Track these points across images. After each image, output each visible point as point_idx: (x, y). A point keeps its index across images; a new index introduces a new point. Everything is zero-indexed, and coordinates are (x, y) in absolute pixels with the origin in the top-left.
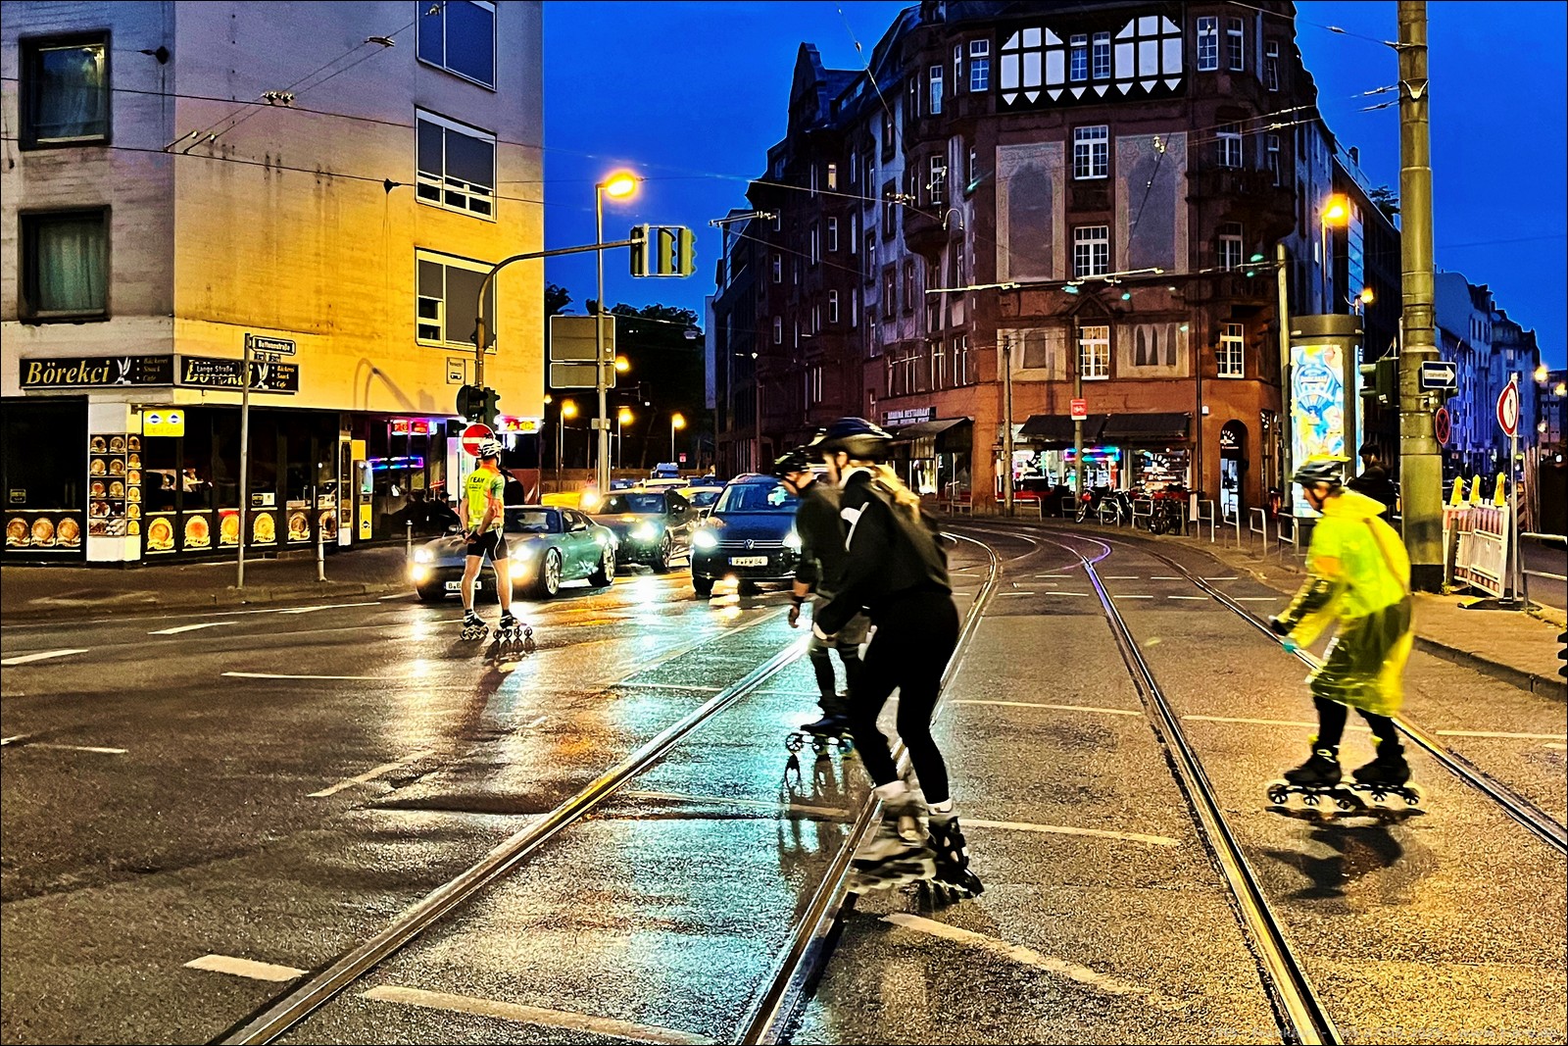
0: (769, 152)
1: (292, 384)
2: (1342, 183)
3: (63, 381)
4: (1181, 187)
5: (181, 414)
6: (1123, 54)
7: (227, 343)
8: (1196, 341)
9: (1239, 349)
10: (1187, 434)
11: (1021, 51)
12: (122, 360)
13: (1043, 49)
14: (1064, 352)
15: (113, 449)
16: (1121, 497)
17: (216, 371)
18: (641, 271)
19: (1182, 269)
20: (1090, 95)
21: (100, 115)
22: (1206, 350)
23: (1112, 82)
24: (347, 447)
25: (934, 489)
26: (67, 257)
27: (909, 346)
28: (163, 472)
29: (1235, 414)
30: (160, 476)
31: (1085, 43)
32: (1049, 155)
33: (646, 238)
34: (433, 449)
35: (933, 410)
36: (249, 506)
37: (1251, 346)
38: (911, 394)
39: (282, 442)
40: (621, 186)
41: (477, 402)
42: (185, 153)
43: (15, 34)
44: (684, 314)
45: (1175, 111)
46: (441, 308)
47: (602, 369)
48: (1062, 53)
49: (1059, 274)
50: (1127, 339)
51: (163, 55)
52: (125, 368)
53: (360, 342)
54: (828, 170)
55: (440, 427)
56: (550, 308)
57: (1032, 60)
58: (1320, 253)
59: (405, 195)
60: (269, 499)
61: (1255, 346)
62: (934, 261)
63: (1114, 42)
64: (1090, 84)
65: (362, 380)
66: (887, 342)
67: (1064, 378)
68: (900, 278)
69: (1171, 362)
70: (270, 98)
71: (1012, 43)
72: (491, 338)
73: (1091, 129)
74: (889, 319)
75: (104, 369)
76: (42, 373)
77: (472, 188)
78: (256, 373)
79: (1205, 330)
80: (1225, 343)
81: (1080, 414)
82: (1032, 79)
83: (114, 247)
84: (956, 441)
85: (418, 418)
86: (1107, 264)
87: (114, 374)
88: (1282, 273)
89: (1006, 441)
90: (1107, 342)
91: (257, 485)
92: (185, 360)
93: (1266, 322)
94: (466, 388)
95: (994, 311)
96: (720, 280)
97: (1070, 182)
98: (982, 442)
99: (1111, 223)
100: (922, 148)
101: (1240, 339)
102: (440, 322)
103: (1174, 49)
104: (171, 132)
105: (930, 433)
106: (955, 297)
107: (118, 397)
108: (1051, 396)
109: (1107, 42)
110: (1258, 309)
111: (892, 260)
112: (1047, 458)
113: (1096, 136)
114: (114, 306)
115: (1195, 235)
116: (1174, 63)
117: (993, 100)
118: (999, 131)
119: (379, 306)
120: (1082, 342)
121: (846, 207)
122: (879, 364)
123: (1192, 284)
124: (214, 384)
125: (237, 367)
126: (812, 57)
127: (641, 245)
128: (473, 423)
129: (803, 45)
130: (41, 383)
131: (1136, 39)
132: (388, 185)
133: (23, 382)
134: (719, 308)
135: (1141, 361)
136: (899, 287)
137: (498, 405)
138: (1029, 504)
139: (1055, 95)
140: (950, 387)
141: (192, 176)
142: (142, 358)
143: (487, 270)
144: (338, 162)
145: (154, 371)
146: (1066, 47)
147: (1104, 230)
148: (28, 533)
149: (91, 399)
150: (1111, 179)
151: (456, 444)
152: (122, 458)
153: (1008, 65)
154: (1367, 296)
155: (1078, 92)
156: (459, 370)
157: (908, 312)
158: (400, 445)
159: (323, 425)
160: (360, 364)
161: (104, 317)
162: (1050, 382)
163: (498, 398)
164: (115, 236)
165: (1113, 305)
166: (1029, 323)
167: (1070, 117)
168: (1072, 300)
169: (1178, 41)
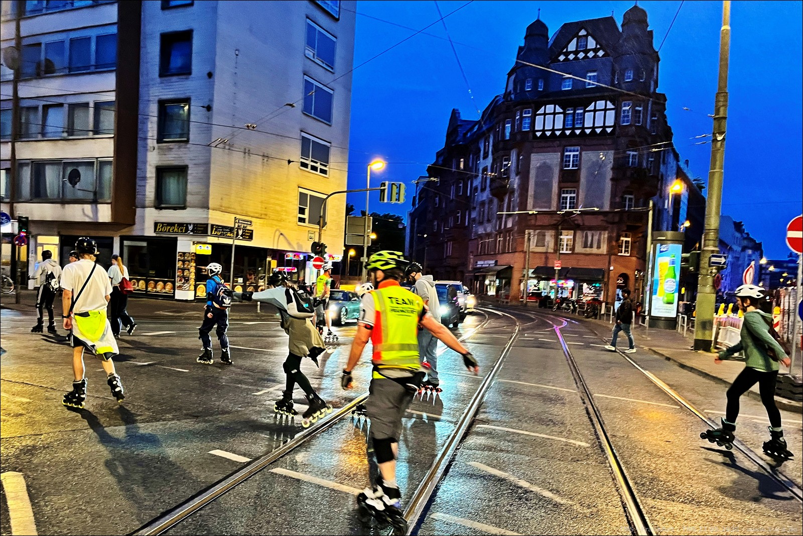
0: (437, 153)
1: (251, 238)
2: (680, 175)
3: (169, 231)
4: (609, 174)
5: (210, 247)
6: (589, 117)
7: (228, 220)
8: (610, 240)
9: (628, 243)
10: (603, 277)
11: (545, 114)
12: (190, 224)
13: (554, 114)
14: (553, 241)
15: (186, 258)
16: (573, 302)
17: (223, 230)
18: (383, 200)
19: (607, 208)
20: (573, 133)
21: (185, 131)
22: (614, 243)
23: (583, 128)
24: (270, 262)
25: (494, 294)
26: (172, 184)
27: (488, 235)
28: (203, 267)
29: (624, 271)
30: (202, 269)
31: (572, 112)
32: (553, 159)
33: (386, 187)
34: (301, 265)
35: (496, 262)
36: (233, 283)
37: (633, 242)
38: (488, 255)
39: (246, 259)
40: (378, 165)
41: (319, 248)
42: (216, 147)
43: (157, 99)
44: (398, 217)
45: (609, 142)
46: (307, 211)
47: (366, 238)
48: (562, 116)
49: (553, 209)
50: (581, 237)
51: (209, 108)
52: (191, 228)
53: (275, 223)
54: (460, 162)
55: (304, 257)
56: (347, 214)
57: (549, 118)
58: (668, 204)
59: (295, 166)
60: (240, 280)
61: (635, 242)
62: (501, 200)
63: (585, 111)
64: (573, 129)
65: (276, 238)
66: (480, 233)
67: (552, 251)
68: (487, 206)
69: (599, 247)
70: (248, 126)
71: (541, 111)
72: (325, 224)
73: (572, 148)
74: (481, 223)
75: (183, 227)
76: (162, 227)
77: (321, 164)
78: (237, 231)
79: (615, 235)
80: (623, 240)
81: (557, 266)
82: (549, 126)
83: (189, 181)
84: (505, 274)
85: (297, 253)
86: (574, 205)
87: (187, 230)
88: (651, 213)
89: (526, 276)
90: (572, 237)
91: (236, 276)
92: (212, 226)
93: (641, 233)
94: (314, 243)
95: (525, 222)
96: (414, 204)
97: (561, 170)
98: (516, 276)
99: (578, 187)
100: (501, 153)
101: (629, 239)
102: (306, 216)
103: (611, 115)
104: (211, 138)
105: (494, 271)
106: (509, 216)
107: (188, 238)
108: (547, 258)
109: (581, 111)
110: (640, 227)
111: (484, 199)
112: (542, 283)
113: (574, 151)
114: (188, 204)
115: (614, 195)
116: (610, 121)
117: (531, 135)
118: (533, 147)
119: (284, 209)
120: (561, 237)
121: (466, 177)
122: (475, 241)
123: (610, 216)
124: (222, 235)
125: (231, 230)
126: (457, 115)
127: (384, 189)
128: (317, 256)
129: (454, 110)
130: (161, 231)
131: (595, 111)
132: (289, 162)
133: (155, 231)
134: (412, 215)
135: (585, 246)
136: (486, 211)
137: (326, 250)
138: (533, 303)
139: (558, 133)
140: (503, 253)
141: (217, 155)
142: (197, 224)
143: (325, 197)
144: (271, 152)
145: (201, 229)
146: (564, 113)
147: (574, 191)
148: (155, 287)
149: (179, 239)
150: (579, 169)
151: (310, 264)
152: (189, 261)
153: (539, 120)
154: (687, 224)
155: (568, 132)
156: (313, 235)
157: (489, 221)
158: (289, 263)
159: (261, 254)
160: (276, 231)
161: (184, 208)
162: (546, 253)
163: (326, 247)
164: (189, 177)
165: (576, 222)
166: (540, 228)
167: (564, 142)
168: (559, 219)
169: (613, 112)
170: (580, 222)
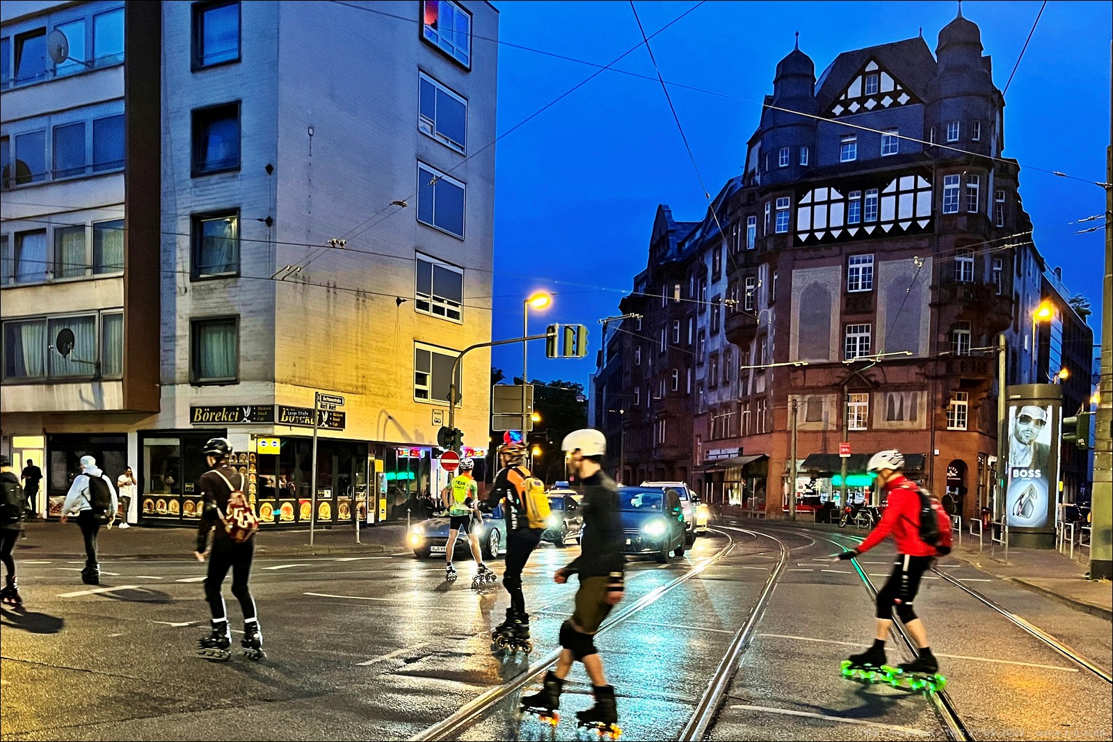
0: (636, 278)
1: (342, 425)
2: (1046, 291)
3: (214, 420)
4: (927, 297)
5: (278, 441)
6: (888, 204)
7: (304, 398)
8: (932, 405)
9: (964, 410)
10: (923, 468)
11: (813, 204)
12: (246, 407)
13: (829, 202)
14: (835, 411)
15: (241, 461)
16: (873, 510)
17: (298, 415)
18: (552, 354)
19: (924, 352)
20: (862, 233)
21: (234, 261)
22: (939, 411)
23: (878, 224)
24: (373, 464)
25: (740, 502)
26: (215, 345)
27: (726, 406)
28: (268, 477)
29: (959, 456)
30: (266, 479)
31: (859, 197)
32: (829, 276)
33: (557, 333)
34: (421, 467)
35: (741, 449)
36: (316, 498)
37: (973, 408)
38: (726, 438)
39: (335, 459)
40: (540, 301)
41: (450, 436)
42: (283, 280)
43: (188, 212)
44: (575, 386)
45: (924, 243)
46: (429, 379)
47: (525, 419)
48: (842, 205)
49: (834, 357)
50: (882, 402)
51: (269, 222)
52: (247, 413)
53: (381, 400)
54: (674, 290)
55: (427, 453)
56: (493, 382)
57: (820, 210)
58: (1029, 344)
59: (409, 306)
60: (327, 493)
61: (976, 408)
62: (746, 348)
63: (881, 195)
64: (862, 225)
65: (382, 423)
66: (711, 403)
67: (835, 428)
68: (721, 360)
69: (913, 418)
70: (333, 243)
71: (807, 199)
72: (459, 397)
73: (861, 257)
74: (713, 388)
75: (235, 413)
76: (202, 415)
77: (449, 303)
78: (321, 416)
79: (940, 396)
80: (954, 406)
81: (845, 453)
82: (820, 223)
83: (241, 339)
84: (756, 472)
85: (414, 447)
86: (868, 347)
87: (241, 416)
88: (1002, 355)
89: (792, 471)
90: (867, 404)
91: (321, 487)
92: (281, 408)
93: (986, 391)
94: (443, 428)
95: (787, 380)
96: (599, 363)
97: (845, 294)
98: (775, 471)
99: (873, 321)
100: (739, 273)
101: (965, 403)
102: (428, 387)
103: (925, 199)
104: (274, 269)
105: (738, 465)
106: (760, 372)
107: (244, 430)
108: (825, 440)
109: (876, 195)
110: (981, 382)
111: (716, 348)
112: (819, 483)
113: (864, 262)
114: (241, 376)
115: (935, 332)
116: (925, 208)
117: (791, 238)
118: (795, 259)
119: (393, 377)
120: (849, 404)
121: (687, 312)
122: (705, 417)
123: (931, 365)
124: (298, 423)
125: (310, 413)
126: (666, 214)
127: (553, 337)
128: (447, 450)
129: (660, 206)
130: (202, 421)
131: (898, 193)
132: (399, 301)
133: (192, 420)
134: (598, 382)
135: (890, 417)
136: (720, 367)
137: (462, 439)
138: (808, 516)
139: (836, 234)
140: (752, 434)
141: (286, 294)
142: (257, 407)
143: (457, 355)
144: (368, 286)
145: (263, 414)
146: (845, 201)
147: (868, 327)
148: (195, 509)
149: (229, 431)
150: (874, 292)
151: (436, 463)
152: (246, 466)
153: (803, 215)
154: (1064, 374)
155: (853, 232)
156: (440, 417)
157: (726, 383)
158: (403, 465)
159: (359, 449)
160: (381, 413)
161: (236, 382)
162: (824, 432)
163: (462, 435)
164: (242, 333)
165: (873, 379)
166: (811, 391)
167: (847, 249)
168: (843, 375)
169: (929, 193)
170: (880, 379)
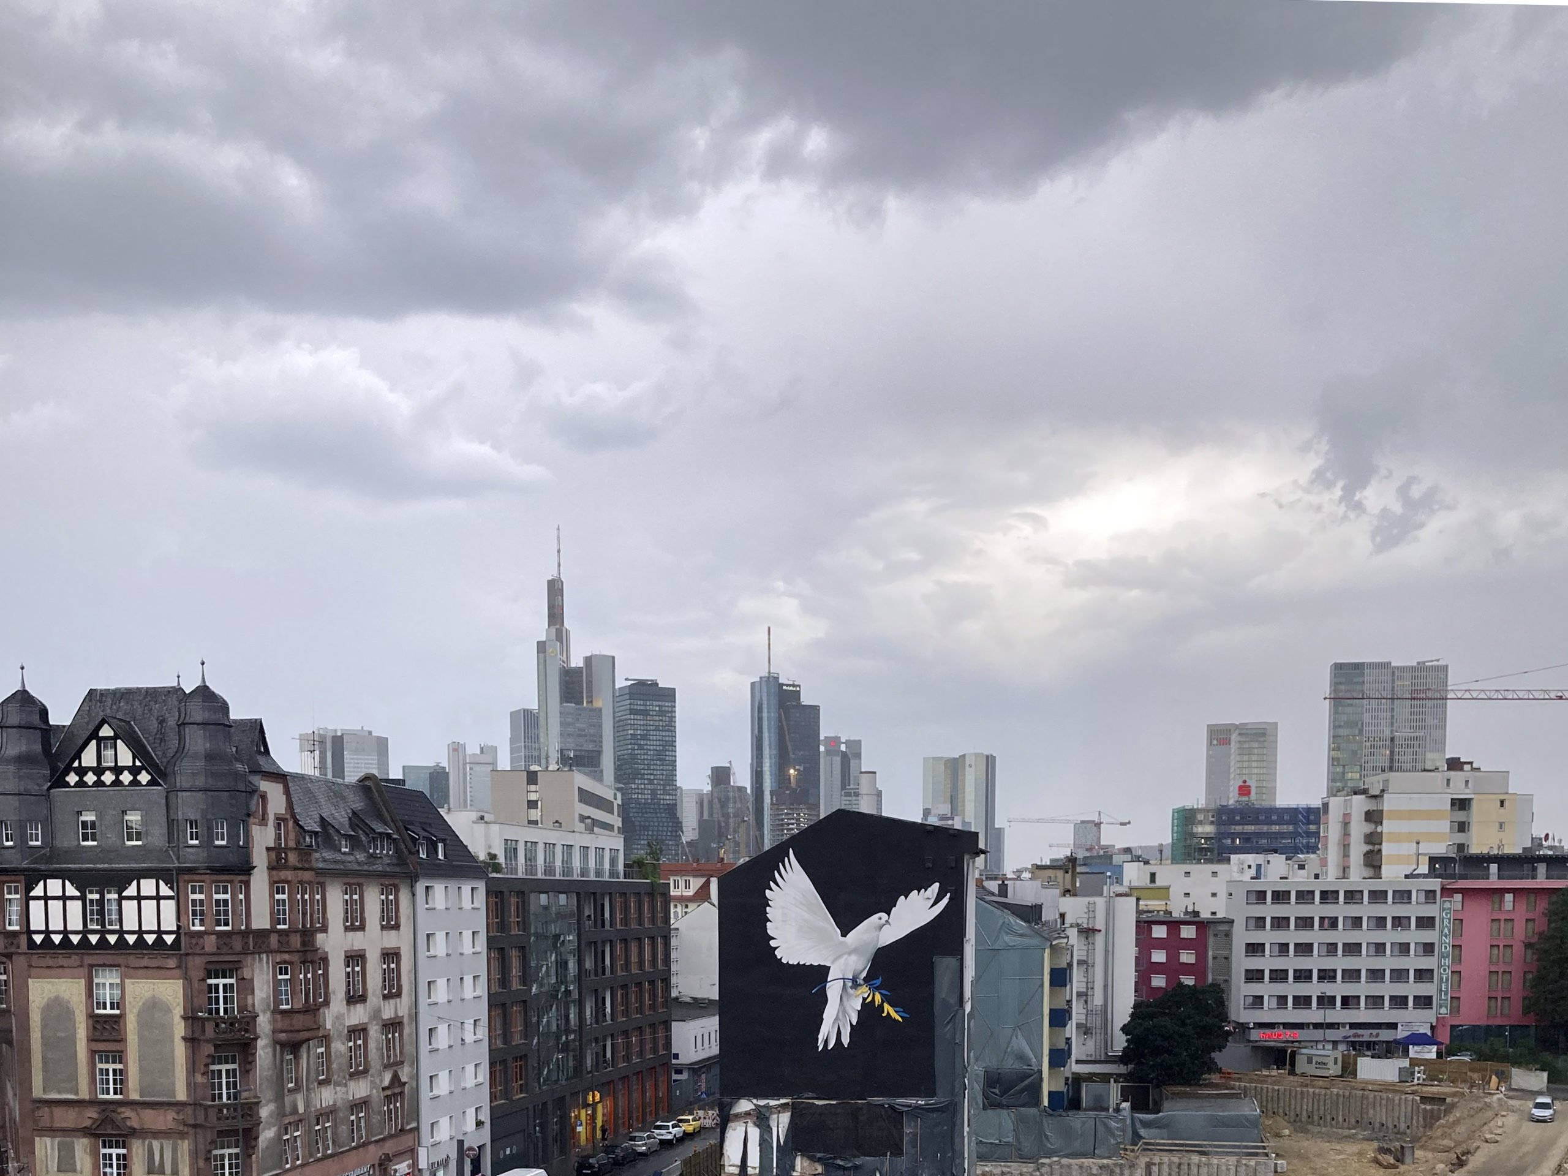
4: (179, 1029)
6: (129, 909)
8: (194, 1156)
11: (46, 898)
13: (64, 898)
14: (89, 1160)
19: (181, 1094)
20: (103, 942)
22: (202, 1164)
23: (121, 932)
31: (97, 896)
32: (73, 990)
45: (171, 963)
48: (79, 903)
49: (84, 1094)
50: (140, 1151)
57: (56, 907)
63: (121, 898)
64: (103, 932)
69: (175, 1172)
71: (38, 891)
79: (201, 1147)
82: (56, 924)
86: (121, 1087)
90: (125, 1151)
95: (32, 1121)
97: (91, 1014)
99: (124, 1051)
103: (169, 909)
109: (117, 897)
115: (192, 1069)
116: (169, 922)
117: (23, 939)
118: (30, 966)
120: (105, 1150)
123: (190, 1111)
131: (139, 898)
135: (151, 1171)
139: (75, 939)
146: (83, 898)
147: (120, 1057)
150: (124, 1015)
153: (36, 909)
155: (93, 939)
165: (128, 1124)
166: (61, 1133)
167: (89, 960)
168: (95, 1116)
169: (172, 903)
170: (136, 1123)
